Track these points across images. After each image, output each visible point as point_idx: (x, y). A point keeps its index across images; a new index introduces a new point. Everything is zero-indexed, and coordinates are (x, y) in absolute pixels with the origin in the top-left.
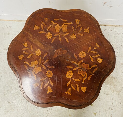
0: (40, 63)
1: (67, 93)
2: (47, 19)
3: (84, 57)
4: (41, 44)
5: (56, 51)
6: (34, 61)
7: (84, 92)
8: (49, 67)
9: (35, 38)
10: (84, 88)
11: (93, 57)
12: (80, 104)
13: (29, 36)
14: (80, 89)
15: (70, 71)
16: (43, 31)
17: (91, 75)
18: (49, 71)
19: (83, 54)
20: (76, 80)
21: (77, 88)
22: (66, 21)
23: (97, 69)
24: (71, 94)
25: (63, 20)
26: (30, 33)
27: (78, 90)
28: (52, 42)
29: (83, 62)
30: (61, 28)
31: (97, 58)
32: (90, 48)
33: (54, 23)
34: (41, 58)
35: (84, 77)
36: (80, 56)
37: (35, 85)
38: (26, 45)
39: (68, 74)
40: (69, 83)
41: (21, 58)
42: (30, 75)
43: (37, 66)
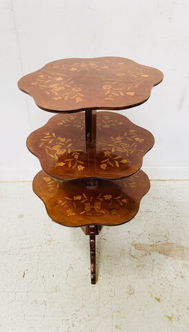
0: (62, 85)
1: (107, 99)
3: (124, 75)
4: (62, 74)
6: (53, 84)
7: (133, 95)
8: (76, 85)
9: (54, 72)
10: (131, 93)
14: (125, 94)
15: (107, 85)
16: (65, 68)
20: (117, 89)
21: (121, 94)
22: (93, 61)
23: (144, 80)
24: (113, 99)
25: (90, 61)
26: (46, 70)
27: (123, 95)
28: (78, 72)
29: (123, 78)
30: (88, 65)
32: (129, 71)
33: (79, 64)
34: (63, 81)
35: (128, 87)
37: (56, 99)
38: (42, 76)
39: (104, 87)
40: (108, 92)
41: (34, 84)
42: (48, 93)
43: (58, 86)
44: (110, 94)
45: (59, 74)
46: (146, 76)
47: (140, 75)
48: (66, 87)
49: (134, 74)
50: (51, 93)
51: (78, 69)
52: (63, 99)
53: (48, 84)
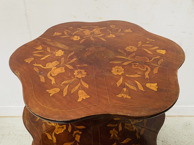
0: (62, 63)
1: (121, 96)
2: (72, 27)
3: (135, 50)
4: (64, 45)
5: (88, 49)
6: (51, 62)
7: (156, 90)
8: (79, 66)
9: (54, 42)
10: (152, 84)
11: (149, 50)
12: (156, 111)
13: (46, 40)
14: (144, 87)
15: (116, 67)
16: (67, 35)
17: (158, 68)
18: (79, 70)
19: (131, 48)
20: (132, 76)
21: (139, 86)
22: (97, 27)
23: (162, 60)
24: (129, 97)
25: (94, 27)
26: (47, 38)
27: (142, 89)
28: (81, 42)
29: (135, 56)
30: (92, 32)
31: (156, 49)
32: (140, 43)
33: (82, 30)
34: (63, 58)
35: (145, 71)
36: (129, 50)
37: (52, 92)
38: (40, 48)
39: (114, 71)
40: (121, 81)
41: (28, 61)
42: (43, 79)
43: (57, 67)
44: (123, 86)
45: (60, 45)
46: (163, 52)
47: (155, 51)
48: (66, 69)
49: (147, 48)
50: (46, 78)
51: (82, 37)
52: (61, 92)
53: (45, 62)
